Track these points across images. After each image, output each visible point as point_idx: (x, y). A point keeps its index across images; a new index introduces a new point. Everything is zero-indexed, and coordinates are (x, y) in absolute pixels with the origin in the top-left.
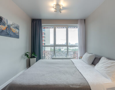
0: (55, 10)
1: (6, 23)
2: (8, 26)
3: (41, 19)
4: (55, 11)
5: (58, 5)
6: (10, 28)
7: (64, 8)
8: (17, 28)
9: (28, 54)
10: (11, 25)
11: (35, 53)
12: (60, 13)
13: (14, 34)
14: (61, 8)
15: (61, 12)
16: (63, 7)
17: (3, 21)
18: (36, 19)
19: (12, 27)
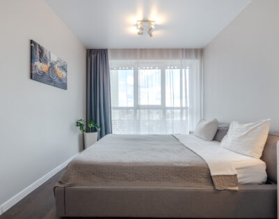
0: (138, 31)
1: (48, 58)
2: (51, 64)
3: (107, 50)
4: (139, 34)
5: (145, 21)
6: (54, 69)
7: (158, 27)
8: (64, 68)
9: (81, 122)
10: (56, 63)
11: (96, 122)
12: (148, 36)
13: (60, 80)
14: (153, 27)
15: (151, 35)
16: (155, 25)
17: (44, 55)
18: (95, 50)
19: (56, 67)
